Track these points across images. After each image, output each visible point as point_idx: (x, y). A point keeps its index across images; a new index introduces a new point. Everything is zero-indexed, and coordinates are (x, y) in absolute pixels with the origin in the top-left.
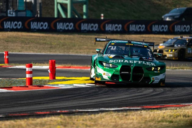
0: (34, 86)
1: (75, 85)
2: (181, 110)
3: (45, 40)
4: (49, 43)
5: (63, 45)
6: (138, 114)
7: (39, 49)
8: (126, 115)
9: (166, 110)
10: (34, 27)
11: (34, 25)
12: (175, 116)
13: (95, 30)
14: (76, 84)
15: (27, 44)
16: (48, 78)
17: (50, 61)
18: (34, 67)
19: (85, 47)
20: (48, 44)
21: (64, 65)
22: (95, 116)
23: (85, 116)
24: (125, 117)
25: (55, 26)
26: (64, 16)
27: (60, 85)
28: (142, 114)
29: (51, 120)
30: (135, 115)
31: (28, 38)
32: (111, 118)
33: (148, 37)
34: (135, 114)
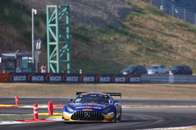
0: (39, 119)
3: (42, 88)
5: (55, 92)
7: (38, 95)
10: (34, 79)
13: (76, 81)
15: (30, 91)
16: (47, 114)
17: (49, 102)
18: (39, 107)
19: (70, 93)
20: (44, 91)
25: (49, 78)
26: (54, 71)
27: (57, 119)
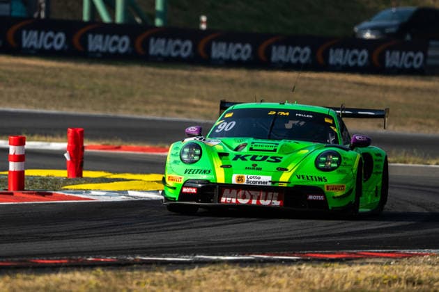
0: (28, 193)
1: (131, 193)
2: (401, 267)
3: (56, 76)
4: (67, 84)
5: (103, 92)
6: (292, 274)
7: (40, 100)
8: (263, 275)
9: (362, 264)
10: (31, 43)
11: (30, 39)
12: (385, 279)
13: (184, 55)
14: (135, 190)
15: (10, 86)
16: (63, 174)
17: (70, 130)
18: (30, 145)
19: (159, 98)
20: (64, 87)
21: (104, 143)
22: (183, 274)
23: (158, 274)
24: (259, 279)
25: (84, 43)
26: (105, 18)
27: (93, 193)
28: (302, 272)
29: (73, 281)
30: (286, 275)
31: (15, 69)
32: (222, 280)
33: (318, 79)
34: (284, 272)
